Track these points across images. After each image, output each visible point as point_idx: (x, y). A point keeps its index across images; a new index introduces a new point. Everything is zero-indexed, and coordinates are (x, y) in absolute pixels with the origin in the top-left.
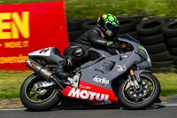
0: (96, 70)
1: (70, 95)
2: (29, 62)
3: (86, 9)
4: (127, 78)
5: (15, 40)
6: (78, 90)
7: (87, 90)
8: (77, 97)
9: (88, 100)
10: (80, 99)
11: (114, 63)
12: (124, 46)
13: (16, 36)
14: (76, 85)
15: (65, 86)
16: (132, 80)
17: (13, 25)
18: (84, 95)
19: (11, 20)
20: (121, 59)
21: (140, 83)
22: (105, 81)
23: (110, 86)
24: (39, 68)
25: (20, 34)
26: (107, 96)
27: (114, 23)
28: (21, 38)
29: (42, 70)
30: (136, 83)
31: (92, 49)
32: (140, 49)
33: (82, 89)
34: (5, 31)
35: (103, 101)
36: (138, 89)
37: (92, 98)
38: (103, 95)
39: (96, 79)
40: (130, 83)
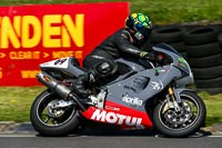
0: (125, 87)
1: (93, 118)
2: (41, 75)
3: (156, 13)
4: (165, 98)
5: (66, 50)
6: (104, 112)
7: (116, 112)
8: (103, 120)
9: (116, 125)
10: (106, 123)
12: (160, 58)
13: (67, 44)
14: (101, 105)
15: (87, 106)
17: (64, 30)
18: (112, 118)
19: (61, 24)
20: (157, 74)
21: (181, 105)
22: (138, 102)
23: (143, 108)
24: (55, 84)
25: (72, 42)
26: (140, 120)
27: (145, 24)
28: (73, 47)
29: (59, 86)
30: (176, 105)
31: (121, 60)
33: (108, 111)
34: (53, 37)
35: (135, 126)
36: (179, 113)
37: (120, 122)
38: (134, 119)
39: (126, 99)
40: (169, 105)
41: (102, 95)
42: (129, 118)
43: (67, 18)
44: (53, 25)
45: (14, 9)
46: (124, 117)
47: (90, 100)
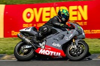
4: (71, 44)
5: (80, 21)
7: (49, 50)
8: (44, 54)
9: (49, 56)
11: (64, 35)
13: (80, 19)
14: (43, 47)
15: (37, 48)
18: (47, 53)
19: (77, 10)
20: (68, 33)
21: (77, 46)
23: (61, 48)
24: (24, 38)
26: (60, 54)
27: (66, 14)
28: (83, 20)
31: (53, 28)
32: (78, 28)
34: (74, 16)
35: (58, 56)
36: (76, 50)
39: (54, 44)
42: (55, 53)
43: (80, 7)
44: (74, 10)
45: (56, 4)
46: (53, 52)
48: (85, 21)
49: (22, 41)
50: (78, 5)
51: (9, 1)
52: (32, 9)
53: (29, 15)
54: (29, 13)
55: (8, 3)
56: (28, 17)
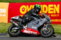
2: (11, 21)
4: (43, 27)
6: (27, 31)
9: (30, 34)
10: (27, 34)
11: (39, 22)
14: (26, 29)
15: (23, 29)
16: (45, 28)
18: (29, 32)
24: (14, 23)
25: (56, 12)
27: (39, 7)
32: (47, 17)
33: (28, 30)
36: (47, 31)
38: (35, 32)
39: (33, 27)
40: (44, 29)
41: (26, 26)
44: (51, 7)
45: (40, 3)
47: (23, 27)
48: (58, 14)
49: (13, 25)
50: (54, 4)
51: (12, 1)
52: (26, 6)
53: (24, 9)
54: (23, 8)
55: (11, 2)
56: (23, 11)
